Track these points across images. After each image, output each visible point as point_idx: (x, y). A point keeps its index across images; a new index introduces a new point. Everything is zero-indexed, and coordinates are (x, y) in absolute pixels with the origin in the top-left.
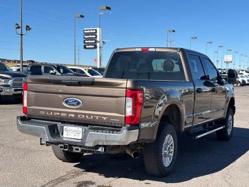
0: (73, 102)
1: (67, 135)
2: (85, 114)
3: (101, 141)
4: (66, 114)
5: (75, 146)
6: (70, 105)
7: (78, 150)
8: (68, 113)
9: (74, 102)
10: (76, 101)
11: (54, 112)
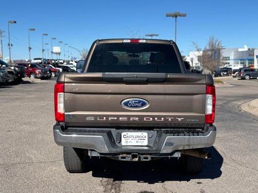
0: (135, 103)
1: (127, 142)
2: (153, 117)
3: (181, 145)
4: (125, 119)
5: (143, 154)
6: (131, 107)
7: (147, 158)
8: (129, 117)
9: (138, 103)
10: (140, 102)
11: (107, 116)
